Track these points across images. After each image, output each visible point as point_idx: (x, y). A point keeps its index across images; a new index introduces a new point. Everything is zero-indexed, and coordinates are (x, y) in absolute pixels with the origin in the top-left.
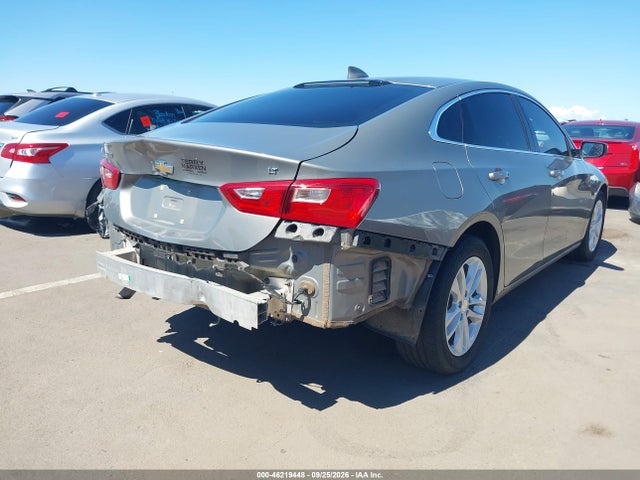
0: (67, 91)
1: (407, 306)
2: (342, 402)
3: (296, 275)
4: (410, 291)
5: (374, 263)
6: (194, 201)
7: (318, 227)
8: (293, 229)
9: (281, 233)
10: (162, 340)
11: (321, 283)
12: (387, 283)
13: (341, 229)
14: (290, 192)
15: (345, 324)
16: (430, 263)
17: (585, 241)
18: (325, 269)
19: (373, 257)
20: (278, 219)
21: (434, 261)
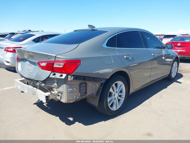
0: (28, 31)
1: (94, 96)
2: (77, 123)
3: (58, 87)
4: (95, 92)
5: (81, 84)
6: (33, 66)
7: (61, 74)
8: (54, 74)
9: (51, 76)
10: (35, 104)
11: (64, 90)
12: (86, 89)
13: (68, 74)
14: (53, 64)
15: (72, 102)
16: (100, 84)
17: (170, 74)
18: (64, 86)
19: (80, 83)
20: (51, 72)
21: (102, 83)
